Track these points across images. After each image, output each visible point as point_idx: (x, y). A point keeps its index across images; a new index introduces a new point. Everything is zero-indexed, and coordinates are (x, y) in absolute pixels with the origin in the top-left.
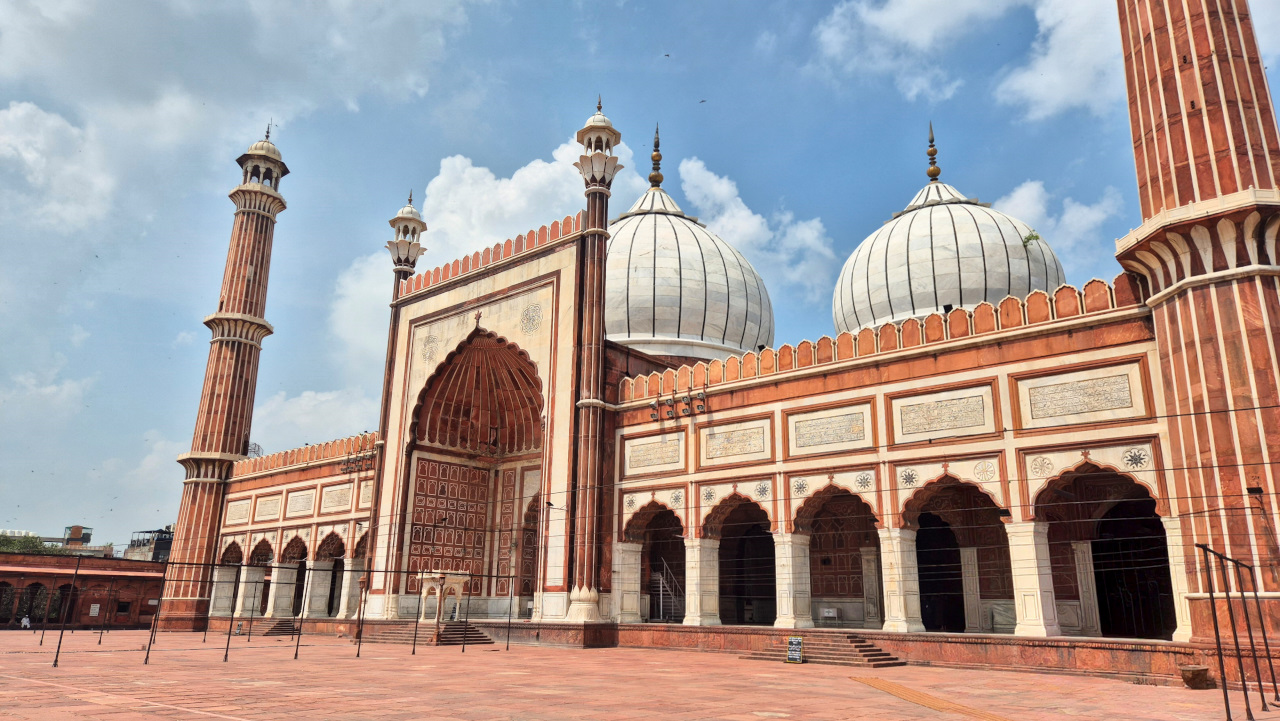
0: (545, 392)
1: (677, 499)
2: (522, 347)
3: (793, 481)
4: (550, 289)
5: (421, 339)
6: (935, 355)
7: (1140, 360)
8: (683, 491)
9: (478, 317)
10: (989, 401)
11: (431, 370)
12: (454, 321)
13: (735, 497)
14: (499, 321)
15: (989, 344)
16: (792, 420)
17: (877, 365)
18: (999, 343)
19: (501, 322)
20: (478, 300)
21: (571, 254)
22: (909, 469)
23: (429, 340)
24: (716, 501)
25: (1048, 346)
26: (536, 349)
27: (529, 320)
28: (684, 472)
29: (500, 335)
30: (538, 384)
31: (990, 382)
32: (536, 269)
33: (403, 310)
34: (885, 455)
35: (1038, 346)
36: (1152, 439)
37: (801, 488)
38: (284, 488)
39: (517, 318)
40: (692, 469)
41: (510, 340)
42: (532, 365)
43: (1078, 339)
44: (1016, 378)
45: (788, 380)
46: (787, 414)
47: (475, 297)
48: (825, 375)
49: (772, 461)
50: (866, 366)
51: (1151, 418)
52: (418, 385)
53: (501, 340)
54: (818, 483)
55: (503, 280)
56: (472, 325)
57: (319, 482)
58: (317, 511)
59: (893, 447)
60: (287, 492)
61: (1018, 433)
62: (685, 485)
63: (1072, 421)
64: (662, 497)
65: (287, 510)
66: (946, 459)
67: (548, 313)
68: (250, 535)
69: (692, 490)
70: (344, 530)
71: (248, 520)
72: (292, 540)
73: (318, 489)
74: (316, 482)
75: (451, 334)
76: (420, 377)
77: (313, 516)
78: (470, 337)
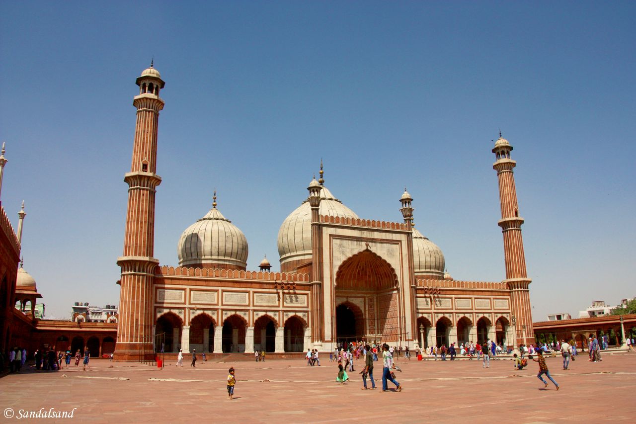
0: (399, 279)
2: (388, 261)
3: (457, 314)
4: (398, 246)
5: (337, 244)
6: (482, 291)
7: (508, 299)
8: (430, 315)
9: (367, 245)
10: (490, 302)
11: (344, 259)
12: (354, 243)
13: (444, 317)
14: (377, 248)
15: (490, 291)
16: (456, 300)
17: (473, 290)
18: (492, 291)
19: (380, 250)
20: (367, 238)
21: (405, 237)
22: (478, 314)
23: (341, 246)
24: (440, 318)
26: (394, 263)
27: (390, 253)
28: (431, 309)
29: (378, 254)
30: (395, 276)
31: (491, 299)
32: (391, 237)
33: (324, 229)
34: (474, 311)
35: (497, 294)
36: (509, 313)
37: (458, 316)
38: (220, 289)
39: (385, 251)
41: (383, 258)
42: (393, 270)
43: (501, 294)
44: (494, 298)
45: (456, 290)
46: (455, 298)
47: (365, 237)
48: (463, 291)
49: (452, 309)
50: (471, 290)
51: (509, 309)
52: (338, 263)
53: (380, 257)
54: (462, 315)
55: (376, 235)
56: (364, 248)
57: (252, 290)
58: (251, 304)
59: (476, 309)
60: (223, 291)
61: (494, 309)
62: (431, 313)
63: (500, 308)
64: (425, 316)
65: (224, 300)
66: (484, 313)
67: (398, 254)
68: (187, 310)
69: (433, 314)
70: (275, 315)
71: (183, 301)
72: (231, 316)
73: (251, 293)
74: (248, 289)
75: (353, 247)
76: (338, 260)
77: (249, 306)
78: (364, 251)
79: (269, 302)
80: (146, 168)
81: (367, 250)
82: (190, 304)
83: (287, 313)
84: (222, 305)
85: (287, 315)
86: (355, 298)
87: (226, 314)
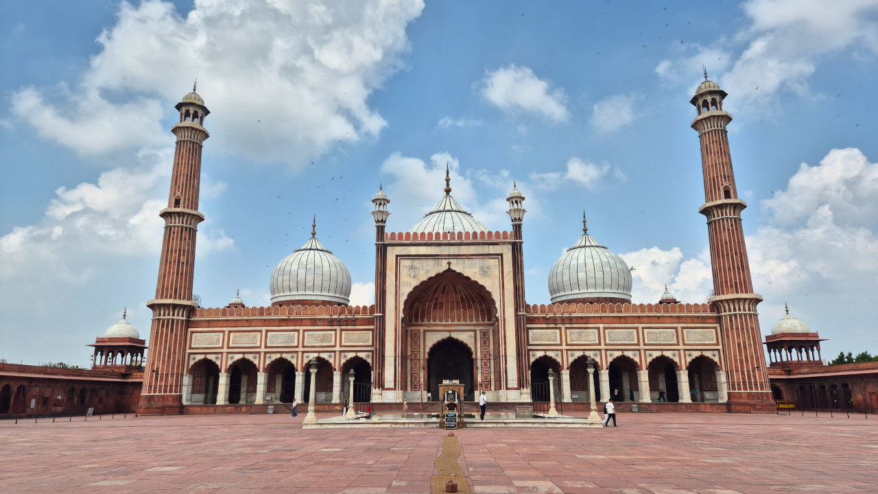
0: (498, 305)
1: (557, 355)
2: (480, 283)
3: (608, 352)
4: (497, 260)
5: (406, 266)
6: (658, 317)
7: (716, 328)
8: (560, 352)
9: (449, 264)
10: (675, 334)
11: (416, 283)
12: (431, 262)
13: (584, 356)
14: (464, 268)
15: (676, 317)
16: (607, 331)
17: (639, 317)
18: (678, 317)
19: (469, 270)
20: (449, 255)
21: (509, 248)
22: (651, 352)
23: (412, 268)
24: (576, 357)
25: (692, 320)
26: (490, 284)
27: (484, 272)
28: (561, 345)
29: (465, 275)
30: (493, 302)
31: (676, 328)
32: (487, 250)
33: (389, 249)
34: (642, 347)
35: (689, 320)
36: (718, 350)
37: (611, 355)
39: (477, 270)
40: (564, 343)
41: (473, 279)
42: (489, 293)
43: (700, 320)
44: (683, 328)
45: (606, 317)
46: (605, 328)
47: (446, 253)
48: (620, 317)
49: (600, 344)
50: (636, 317)
51: (718, 344)
52: (406, 291)
53: (468, 278)
54: (619, 354)
55: (464, 250)
56: (445, 267)
57: (301, 328)
58: (301, 344)
59: (645, 345)
60: (267, 331)
61: (684, 344)
62: (561, 350)
63: (698, 342)
64: (550, 354)
65: (268, 342)
66: (662, 350)
67: (496, 272)
68: (225, 355)
69: (564, 352)
70: (330, 356)
71: (221, 345)
72: (276, 360)
73: (301, 332)
74: (298, 328)
75: (429, 268)
76: (407, 285)
77: (297, 347)
78: (444, 272)
79: (323, 341)
80: (179, 204)
81: (449, 270)
82: (228, 347)
83: (345, 354)
84: (266, 347)
85: (345, 356)
86: (460, 333)
87: (270, 357)
